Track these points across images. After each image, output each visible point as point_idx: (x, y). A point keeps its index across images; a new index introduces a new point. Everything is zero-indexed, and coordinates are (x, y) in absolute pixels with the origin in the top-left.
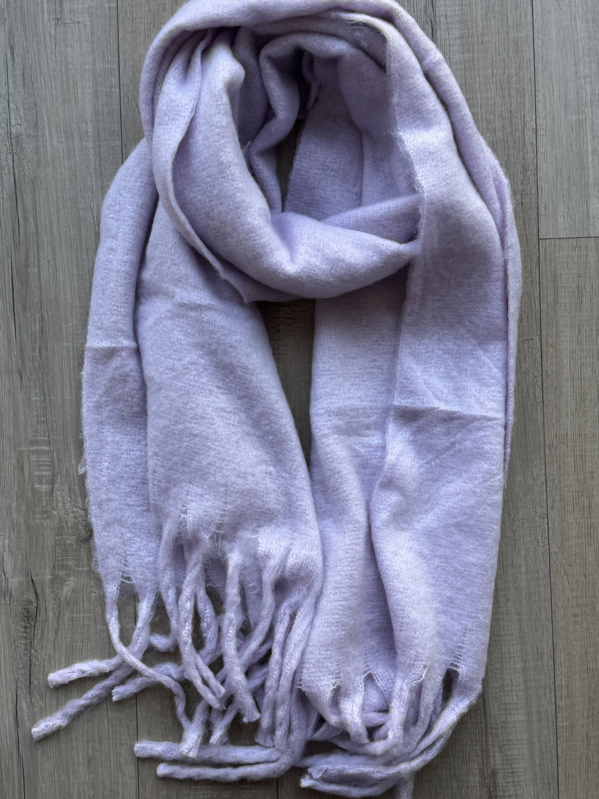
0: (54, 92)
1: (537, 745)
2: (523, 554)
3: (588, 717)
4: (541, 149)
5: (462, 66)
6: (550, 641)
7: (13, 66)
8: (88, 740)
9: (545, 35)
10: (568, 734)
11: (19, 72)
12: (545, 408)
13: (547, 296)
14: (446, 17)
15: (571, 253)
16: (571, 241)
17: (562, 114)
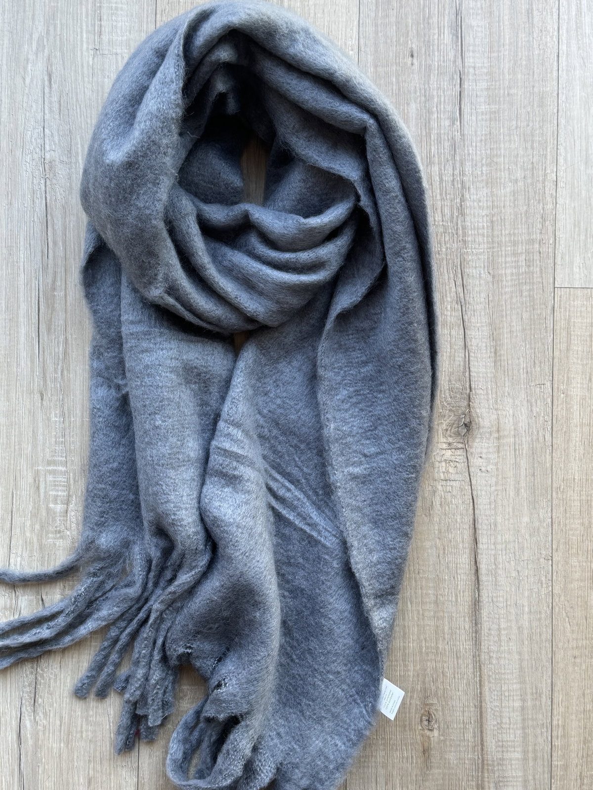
0: (89, 121)
1: (532, 782)
2: (526, 594)
3: (583, 756)
4: (560, 201)
5: (488, 117)
6: (549, 681)
7: (50, 93)
8: (89, 761)
9: (569, 91)
10: (562, 773)
11: (55, 99)
12: (554, 451)
13: (560, 342)
14: (474, 68)
15: (585, 303)
16: (585, 291)
17: (582, 168)
